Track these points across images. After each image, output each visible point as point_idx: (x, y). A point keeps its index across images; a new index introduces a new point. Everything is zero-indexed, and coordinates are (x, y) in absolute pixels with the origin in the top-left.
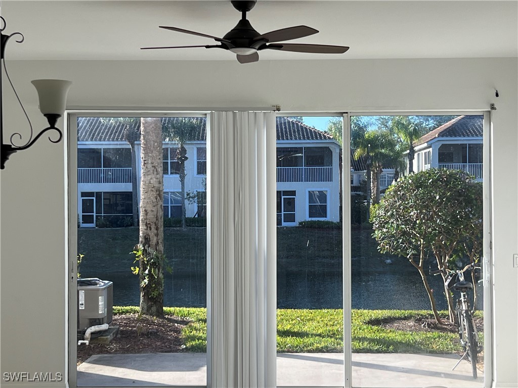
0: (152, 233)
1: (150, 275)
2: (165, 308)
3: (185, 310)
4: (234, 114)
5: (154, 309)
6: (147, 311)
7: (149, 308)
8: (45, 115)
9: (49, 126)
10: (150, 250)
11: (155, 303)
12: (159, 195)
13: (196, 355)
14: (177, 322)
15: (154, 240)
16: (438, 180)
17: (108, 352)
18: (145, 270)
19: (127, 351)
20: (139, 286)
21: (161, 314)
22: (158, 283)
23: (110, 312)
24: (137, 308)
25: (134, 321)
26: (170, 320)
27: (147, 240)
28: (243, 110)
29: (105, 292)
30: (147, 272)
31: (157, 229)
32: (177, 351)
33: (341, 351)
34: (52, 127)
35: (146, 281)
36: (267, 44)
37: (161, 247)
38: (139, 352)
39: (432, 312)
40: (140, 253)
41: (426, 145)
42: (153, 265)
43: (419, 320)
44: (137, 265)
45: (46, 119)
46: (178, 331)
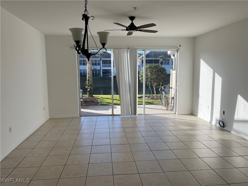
0: (90, 79)
1: (90, 88)
2: (93, 95)
3: (98, 96)
4: (119, 50)
5: (91, 95)
6: (89, 96)
7: (90, 95)
8: (101, 44)
9: (103, 47)
10: (89, 82)
11: (91, 94)
12: (91, 70)
13: (104, 106)
14: (96, 98)
15: (90, 80)
16: (154, 66)
17: (83, 106)
18: (88, 87)
19: (87, 105)
20: (87, 90)
21: (92, 97)
22: (92, 90)
23: (82, 96)
24: (87, 95)
25: (87, 98)
26: (95, 98)
27: (89, 80)
28: (120, 49)
29: (81, 92)
30: (89, 87)
31: (91, 78)
32: (99, 105)
33: (142, 105)
34: (104, 48)
35: (89, 89)
36: (138, 29)
37: (92, 82)
38: (90, 106)
39: (151, 95)
40: (87, 83)
41: (139, 60)
42: (91, 86)
43: (149, 97)
44: (87, 86)
45: (102, 45)
46: (97, 101)
